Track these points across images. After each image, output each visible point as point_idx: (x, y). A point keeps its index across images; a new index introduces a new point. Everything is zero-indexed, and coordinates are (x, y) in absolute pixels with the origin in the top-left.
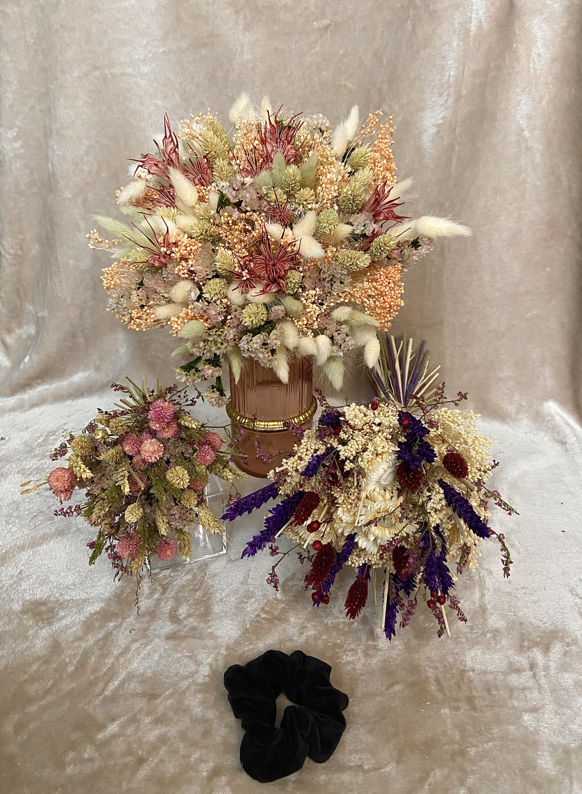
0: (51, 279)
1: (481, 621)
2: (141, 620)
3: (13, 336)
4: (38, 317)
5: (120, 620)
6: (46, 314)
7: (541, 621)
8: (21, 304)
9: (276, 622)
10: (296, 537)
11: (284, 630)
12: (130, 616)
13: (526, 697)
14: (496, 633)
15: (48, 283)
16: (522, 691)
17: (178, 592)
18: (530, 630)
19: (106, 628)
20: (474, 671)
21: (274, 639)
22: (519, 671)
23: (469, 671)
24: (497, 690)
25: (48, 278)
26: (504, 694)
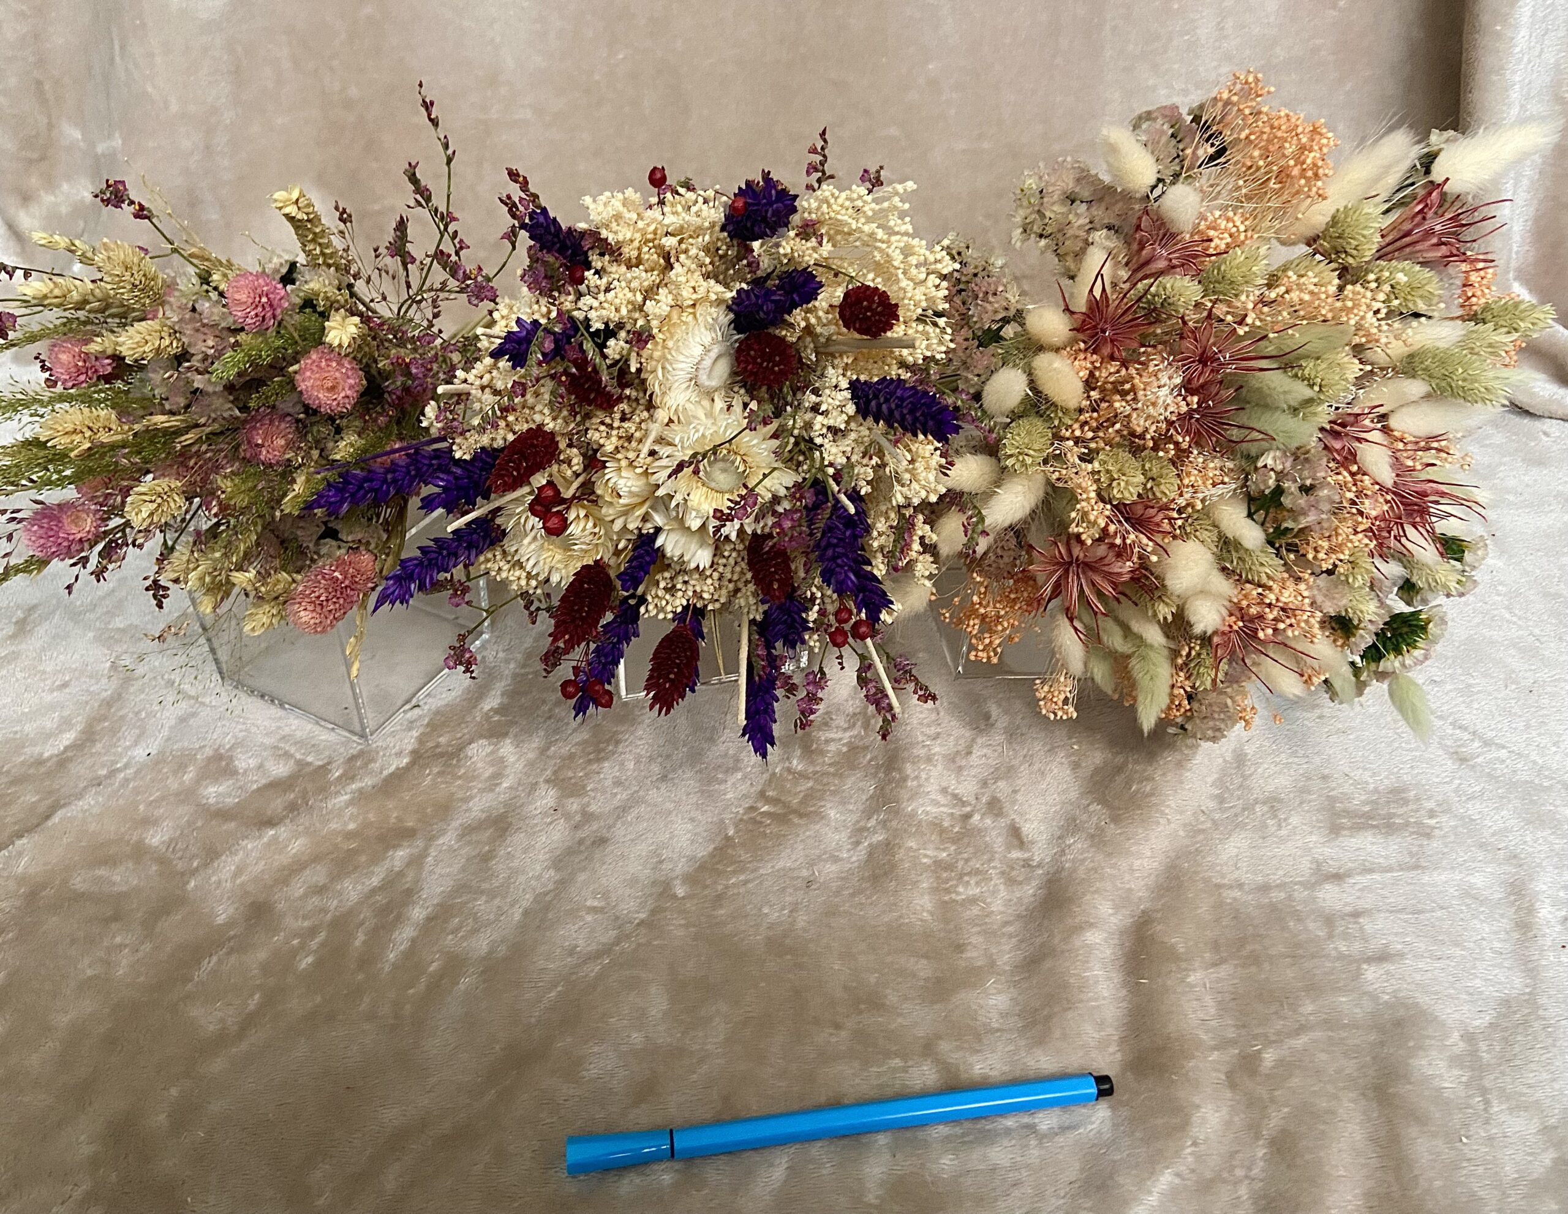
0: (123, 46)
2: (475, 837)
3: (34, 209)
4: (96, 155)
5: (420, 843)
6: (117, 142)
7: (1365, 769)
8: (50, 125)
9: (795, 821)
11: (817, 838)
12: (443, 832)
13: (1361, 928)
14: (1273, 803)
15: (118, 59)
16: (1352, 920)
18: (1347, 788)
19: (387, 864)
20: (1241, 886)
21: (794, 857)
22: (1337, 877)
23: (1231, 887)
24: (1300, 920)
25: (117, 48)
26: (1316, 929)
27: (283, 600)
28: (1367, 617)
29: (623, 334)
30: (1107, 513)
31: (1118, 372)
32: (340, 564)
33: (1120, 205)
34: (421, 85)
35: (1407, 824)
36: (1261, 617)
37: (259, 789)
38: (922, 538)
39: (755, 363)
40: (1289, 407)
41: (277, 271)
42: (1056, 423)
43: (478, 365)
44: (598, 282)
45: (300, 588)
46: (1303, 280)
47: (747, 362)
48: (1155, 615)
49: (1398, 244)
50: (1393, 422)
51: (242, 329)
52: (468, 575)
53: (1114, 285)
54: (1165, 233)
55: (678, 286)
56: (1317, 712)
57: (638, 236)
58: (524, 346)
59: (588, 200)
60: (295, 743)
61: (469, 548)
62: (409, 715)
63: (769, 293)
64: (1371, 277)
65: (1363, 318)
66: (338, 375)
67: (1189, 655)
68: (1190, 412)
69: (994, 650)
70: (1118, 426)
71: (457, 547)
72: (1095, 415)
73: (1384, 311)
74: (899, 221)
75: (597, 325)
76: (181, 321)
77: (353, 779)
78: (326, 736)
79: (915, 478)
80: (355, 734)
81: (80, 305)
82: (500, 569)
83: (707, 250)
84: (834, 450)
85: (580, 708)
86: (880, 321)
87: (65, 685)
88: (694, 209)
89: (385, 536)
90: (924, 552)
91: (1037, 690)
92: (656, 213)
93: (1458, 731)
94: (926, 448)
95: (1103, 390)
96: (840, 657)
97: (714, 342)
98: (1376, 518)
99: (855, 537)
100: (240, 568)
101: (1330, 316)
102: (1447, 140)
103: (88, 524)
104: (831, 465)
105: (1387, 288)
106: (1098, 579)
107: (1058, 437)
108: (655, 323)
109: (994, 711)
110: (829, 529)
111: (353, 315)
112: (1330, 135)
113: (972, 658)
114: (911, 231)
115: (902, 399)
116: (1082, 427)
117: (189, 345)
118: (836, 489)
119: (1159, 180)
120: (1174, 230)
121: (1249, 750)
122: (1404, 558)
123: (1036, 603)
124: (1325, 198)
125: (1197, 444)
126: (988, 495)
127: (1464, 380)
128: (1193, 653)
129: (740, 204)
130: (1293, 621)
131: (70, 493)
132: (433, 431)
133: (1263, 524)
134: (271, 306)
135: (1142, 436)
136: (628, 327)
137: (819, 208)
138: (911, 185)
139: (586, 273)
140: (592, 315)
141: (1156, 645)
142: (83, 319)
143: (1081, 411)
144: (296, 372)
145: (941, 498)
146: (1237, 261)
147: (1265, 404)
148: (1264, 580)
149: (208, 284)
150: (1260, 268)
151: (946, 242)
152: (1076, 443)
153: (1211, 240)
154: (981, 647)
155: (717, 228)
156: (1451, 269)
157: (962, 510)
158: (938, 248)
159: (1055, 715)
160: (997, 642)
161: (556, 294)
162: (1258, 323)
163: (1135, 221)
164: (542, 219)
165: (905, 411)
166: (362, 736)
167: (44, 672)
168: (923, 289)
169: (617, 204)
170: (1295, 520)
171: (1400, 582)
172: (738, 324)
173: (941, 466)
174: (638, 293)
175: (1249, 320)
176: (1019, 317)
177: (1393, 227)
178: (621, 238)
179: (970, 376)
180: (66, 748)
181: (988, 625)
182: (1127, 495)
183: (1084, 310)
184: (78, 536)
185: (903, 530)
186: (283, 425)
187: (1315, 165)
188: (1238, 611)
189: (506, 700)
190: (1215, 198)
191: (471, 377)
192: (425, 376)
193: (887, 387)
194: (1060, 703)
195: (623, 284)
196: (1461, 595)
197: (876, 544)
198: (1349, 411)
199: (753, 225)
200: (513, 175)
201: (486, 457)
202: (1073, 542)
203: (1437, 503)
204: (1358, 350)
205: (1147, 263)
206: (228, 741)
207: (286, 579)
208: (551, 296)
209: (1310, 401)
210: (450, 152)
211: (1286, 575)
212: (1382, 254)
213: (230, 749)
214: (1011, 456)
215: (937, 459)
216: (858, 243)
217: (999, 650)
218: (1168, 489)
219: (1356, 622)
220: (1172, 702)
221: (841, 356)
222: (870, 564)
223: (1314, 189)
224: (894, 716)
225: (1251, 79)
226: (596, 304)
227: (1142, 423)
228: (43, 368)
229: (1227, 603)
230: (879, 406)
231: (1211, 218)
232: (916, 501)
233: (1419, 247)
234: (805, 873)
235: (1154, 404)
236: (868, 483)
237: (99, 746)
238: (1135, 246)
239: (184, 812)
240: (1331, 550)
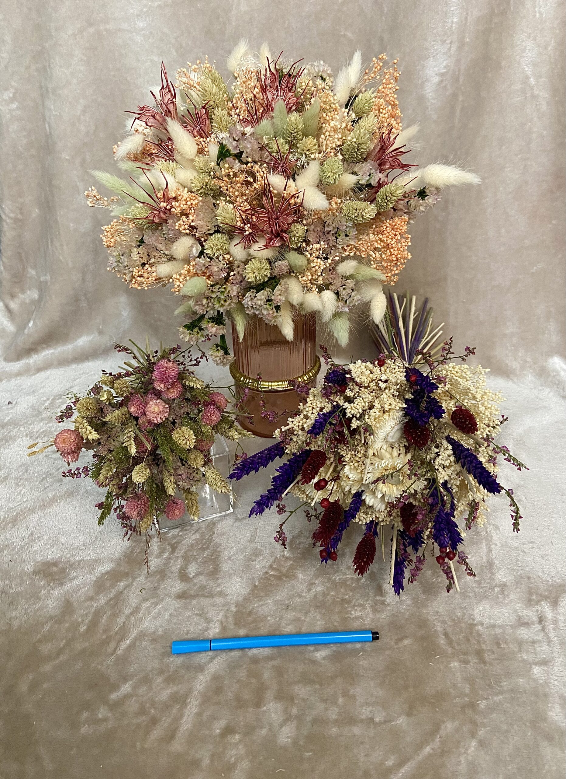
1: (489, 575)
2: (151, 579)
3: (17, 301)
4: (41, 282)
5: (130, 580)
6: (48, 278)
7: (548, 575)
8: (24, 269)
9: (284, 579)
10: (303, 496)
11: (293, 586)
12: (140, 575)
13: (535, 649)
14: (503, 587)
15: (50, 247)
16: (531, 644)
17: (188, 551)
18: (538, 584)
19: (116, 588)
20: (482, 624)
21: (282, 595)
22: (527, 624)
23: (478, 625)
24: (506, 643)
25: (49, 241)
26: (513, 647)
234: (287, 602)
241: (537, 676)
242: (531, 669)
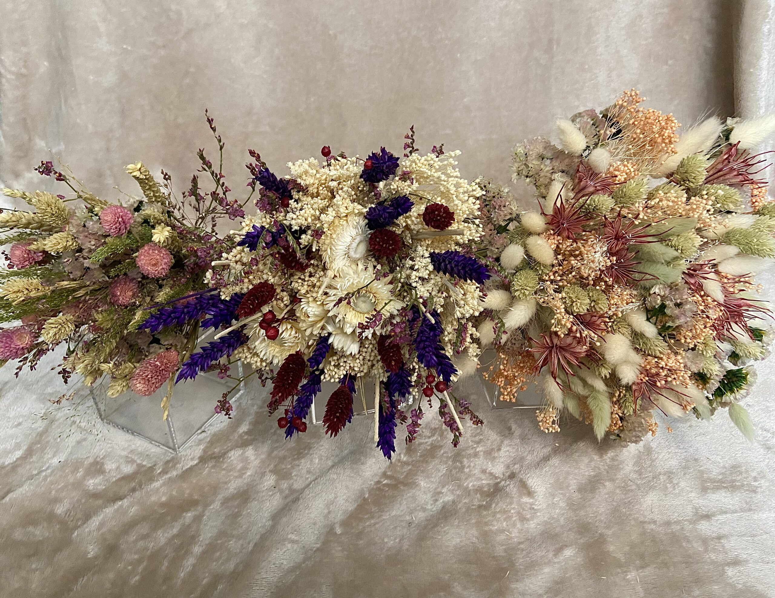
0: (66, 101)
2: (230, 504)
3: (22, 181)
4: (52, 154)
6: (62, 148)
8: (30, 140)
9: (402, 487)
11: (414, 497)
13: (723, 546)
14: (670, 474)
15: (63, 107)
16: (717, 541)
18: (709, 465)
20: (655, 522)
21: (402, 510)
22: (707, 517)
23: (649, 523)
24: (688, 541)
25: (63, 101)
26: (698, 547)
27: (128, 377)
28: (715, 373)
29: (309, 232)
30: (571, 320)
31: (572, 245)
32: (160, 358)
33: (567, 160)
34: (207, 111)
35: (743, 485)
36: (658, 374)
37: (117, 481)
38: (471, 335)
39: (379, 244)
40: (666, 261)
41: (132, 205)
42: (540, 272)
43: (234, 250)
44: (296, 206)
45: (137, 371)
46: (668, 195)
47: (375, 245)
48: (600, 374)
49: (716, 176)
50: (720, 268)
51: (109, 236)
52: (229, 361)
53: (567, 200)
54: (592, 173)
55: (338, 207)
56: (688, 424)
57: (317, 181)
58: (255, 240)
59: (290, 164)
60: (138, 454)
61: (229, 347)
62: (200, 436)
63: (385, 208)
64: (705, 192)
65: (701, 214)
66: (158, 257)
67: (619, 395)
68: (612, 267)
69: (513, 395)
70: (574, 273)
71: (222, 347)
72: (561, 268)
73: (713, 210)
74: (453, 171)
75: (295, 228)
76: (77, 232)
77: (167, 473)
78: (155, 450)
79: (466, 303)
80: (170, 448)
81: (26, 226)
82: (246, 357)
83: (352, 187)
84: (422, 289)
85: (289, 433)
86: (444, 221)
87: (19, 424)
88: (346, 167)
89: (186, 341)
90: (473, 343)
91: (537, 416)
92: (326, 170)
93: (764, 432)
94: (472, 287)
95: (564, 255)
96: (430, 401)
97: (357, 234)
98: (715, 320)
99: (436, 336)
100: (106, 361)
101: (684, 213)
102: (737, 123)
103: (26, 340)
104: (421, 297)
105: (713, 198)
106: (568, 356)
107: (542, 280)
108: (326, 226)
109: (514, 427)
110: (421, 332)
111: (168, 226)
112: (676, 121)
113: (502, 399)
114: (459, 175)
115: (458, 262)
116: (554, 274)
117: (82, 244)
118: (424, 310)
119: (588, 147)
120: (596, 172)
121: (654, 445)
122: (732, 341)
123: (536, 369)
124: (676, 153)
125: (617, 282)
126: (506, 311)
127: (758, 245)
128: (622, 395)
129: (369, 164)
130: (676, 376)
131: (18, 323)
132: (210, 285)
133: (655, 324)
134: (124, 222)
135: (587, 278)
136: (312, 228)
137: (410, 166)
138: (458, 152)
139: (290, 201)
140: (293, 222)
141: (601, 390)
142: (29, 232)
143: (553, 266)
144: (136, 257)
145: (481, 313)
146: (631, 187)
147: (652, 260)
148: (658, 354)
149: (92, 212)
150: (644, 190)
151: (478, 181)
152: (552, 283)
153: (616, 176)
154: (506, 393)
155: (358, 177)
156: (744, 188)
157: (492, 319)
158: (474, 184)
159: (548, 430)
160: (515, 390)
161: (274, 212)
162: (646, 218)
163: (576, 168)
164: (266, 174)
165: (460, 268)
166: (173, 449)
167: (9, 418)
168: (467, 205)
169: (306, 166)
170: (673, 322)
171: (730, 354)
172: (370, 225)
173: (480, 297)
174: (317, 211)
175: (641, 216)
176: (517, 218)
177: (712, 167)
178: (308, 183)
179: (493, 249)
180: (17, 459)
181: (509, 381)
182: (581, 310)
183: (552, 213)
184: (21, 346)
185: (461, 331)
186: (131, 285)
187: (669, 136)
188: (645, 371)
189: (251, 427)
190: (617, 155)
191: (230, 257)
192: (206, 257)
193: (450, 255)
194: (551, 424)
195: (309, 206)
196: (763, 359)
197: (447, 339)
198: (697, 263)
199: (376, 174)
200: (252, 153)
201: (237, 298)
202: (553, 336)
203: (748, 310)
204: (699, 231)
205: (584, 188)
206: (102, 454)
207: (130, 366)
208: (271, 214)
209: (676, 258)
210: (221, 144)
211: (670, 351)
212: (708, 181)
213: (103, 458)
214: (517, 290)
215: (478, 293)
216: (432, 183)
217: (516, 395)
218: (603, 306)
219: (708, 376)
220: (612, 422)
221: (425, 240)
222: (444, 350)
223: (670, 149)
224: (460, 434)
225: (633, 94)
226: (295, 217)
227: (587, 271)
228: (7, 259)
229: (639, 367)
230: (446, 266)
231: (615, 165)
232: (468, 316)
233: (727, 177)
234: (407, 518)
235: (593, 262)
236: (442, 306)
237: (34, 458)
238: (577, 181)
239: (76, 495)
240: (694, 337)
241: (733, 580)
242: (724, 572)
